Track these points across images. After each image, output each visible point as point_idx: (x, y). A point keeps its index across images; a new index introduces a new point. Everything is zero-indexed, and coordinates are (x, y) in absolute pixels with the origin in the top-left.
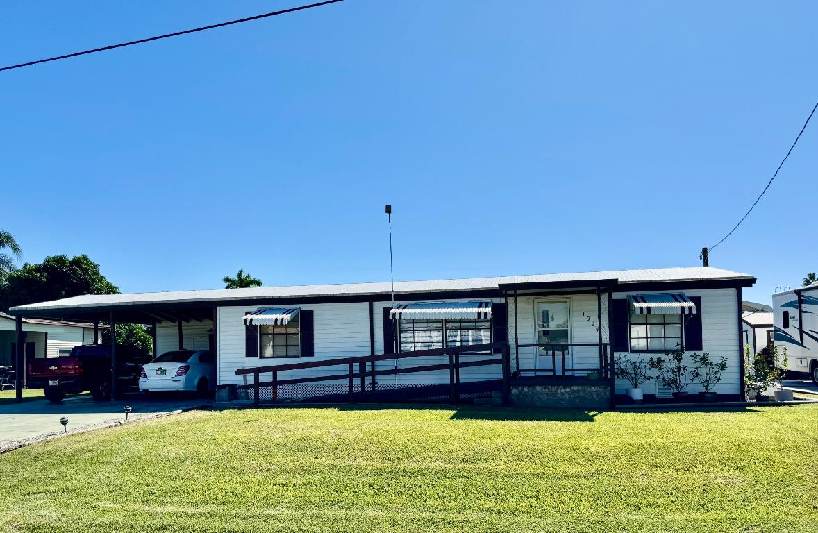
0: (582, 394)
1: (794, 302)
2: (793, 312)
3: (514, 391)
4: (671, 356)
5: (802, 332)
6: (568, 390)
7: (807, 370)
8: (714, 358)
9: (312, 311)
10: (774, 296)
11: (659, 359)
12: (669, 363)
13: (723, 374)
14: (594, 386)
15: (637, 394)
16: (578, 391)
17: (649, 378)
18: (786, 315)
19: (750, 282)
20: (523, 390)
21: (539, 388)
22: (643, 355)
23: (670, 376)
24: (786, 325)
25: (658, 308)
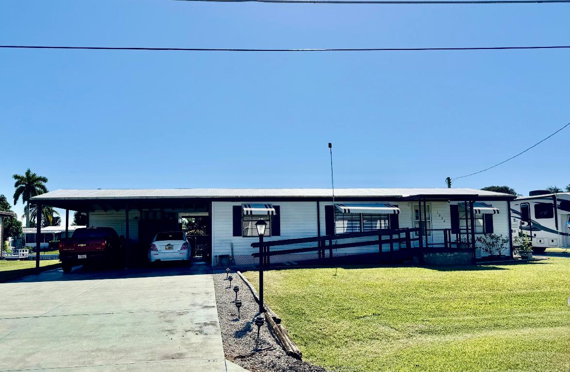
0: (459, 257)
3: (425, 256)
6: (452, 255)
9: (279, 207)
14: (465, 252)
16: (457, 255)
20: (430, 255)
21: (438, 254)
25: (483, 210)
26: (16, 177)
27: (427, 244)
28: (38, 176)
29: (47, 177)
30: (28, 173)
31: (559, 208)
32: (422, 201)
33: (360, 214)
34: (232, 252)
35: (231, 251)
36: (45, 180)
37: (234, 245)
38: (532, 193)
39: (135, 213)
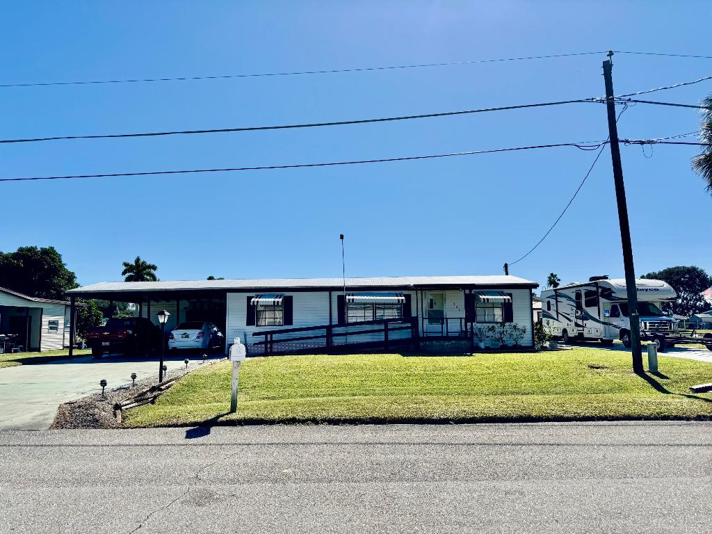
1: (553, 296)
2: (553, 302)
3: (421, 344)
4: (499, 325)
5: (558, 313)
6: (450, 343)
7: (561, 335)
8: (520, 326)
9: (292, 297)
10: (542, 292)
11: (493, 327)
12: (498, 328)
13: (525, 335)
14: (463, 340)
15: (482, 345)
16: (454, 344)
17: (488, 337)
18: (549, 303)
19: (536, 286)
21: (434, 342)
22: (484, 324)
23: (498, 336)
24: (549, 309)
25: (492, 299)
26: (126, 264)
27: (447, 332)
28: (148, 263)
29: (156, 265)
30: (138, 260)
32: (419, 290)
33: (373, 304)
36: (154, 268)
37: (247, 334)
38: (592, 279)
39: (184, 304)
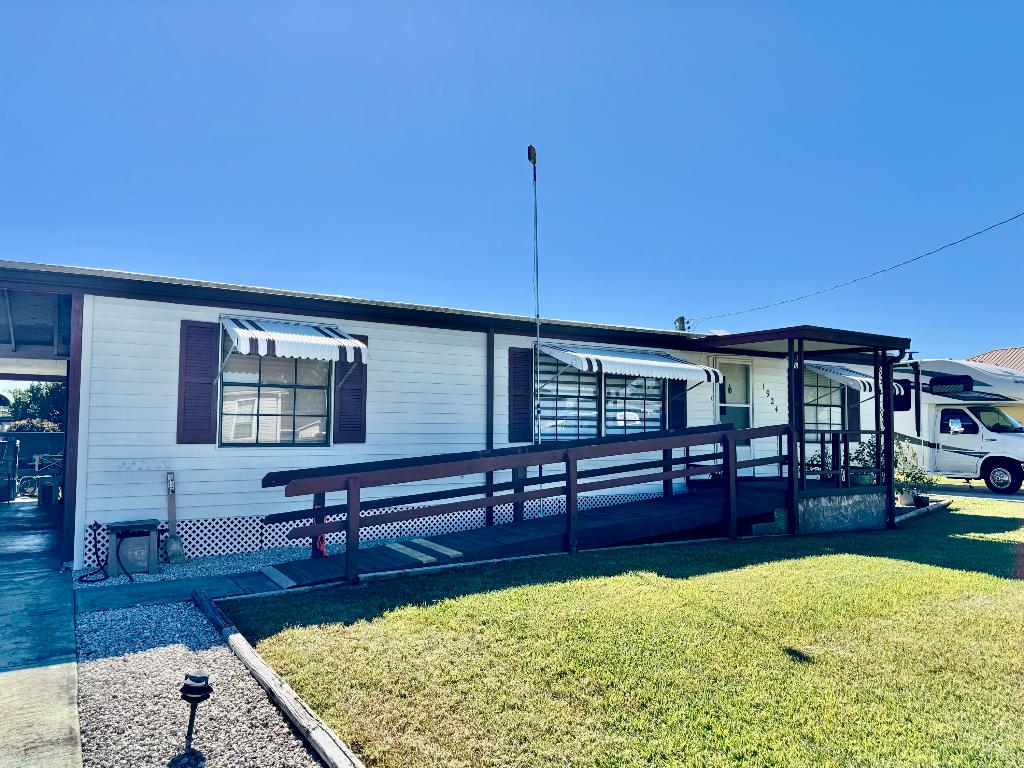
0: (863, 507)
6: (850, 502)
9: (366, 338)
14: (873, 494)
16: (859, 503)
31: (924, 390)
34: (172, 508)
35: (163, 503)
37: (180, 478)
